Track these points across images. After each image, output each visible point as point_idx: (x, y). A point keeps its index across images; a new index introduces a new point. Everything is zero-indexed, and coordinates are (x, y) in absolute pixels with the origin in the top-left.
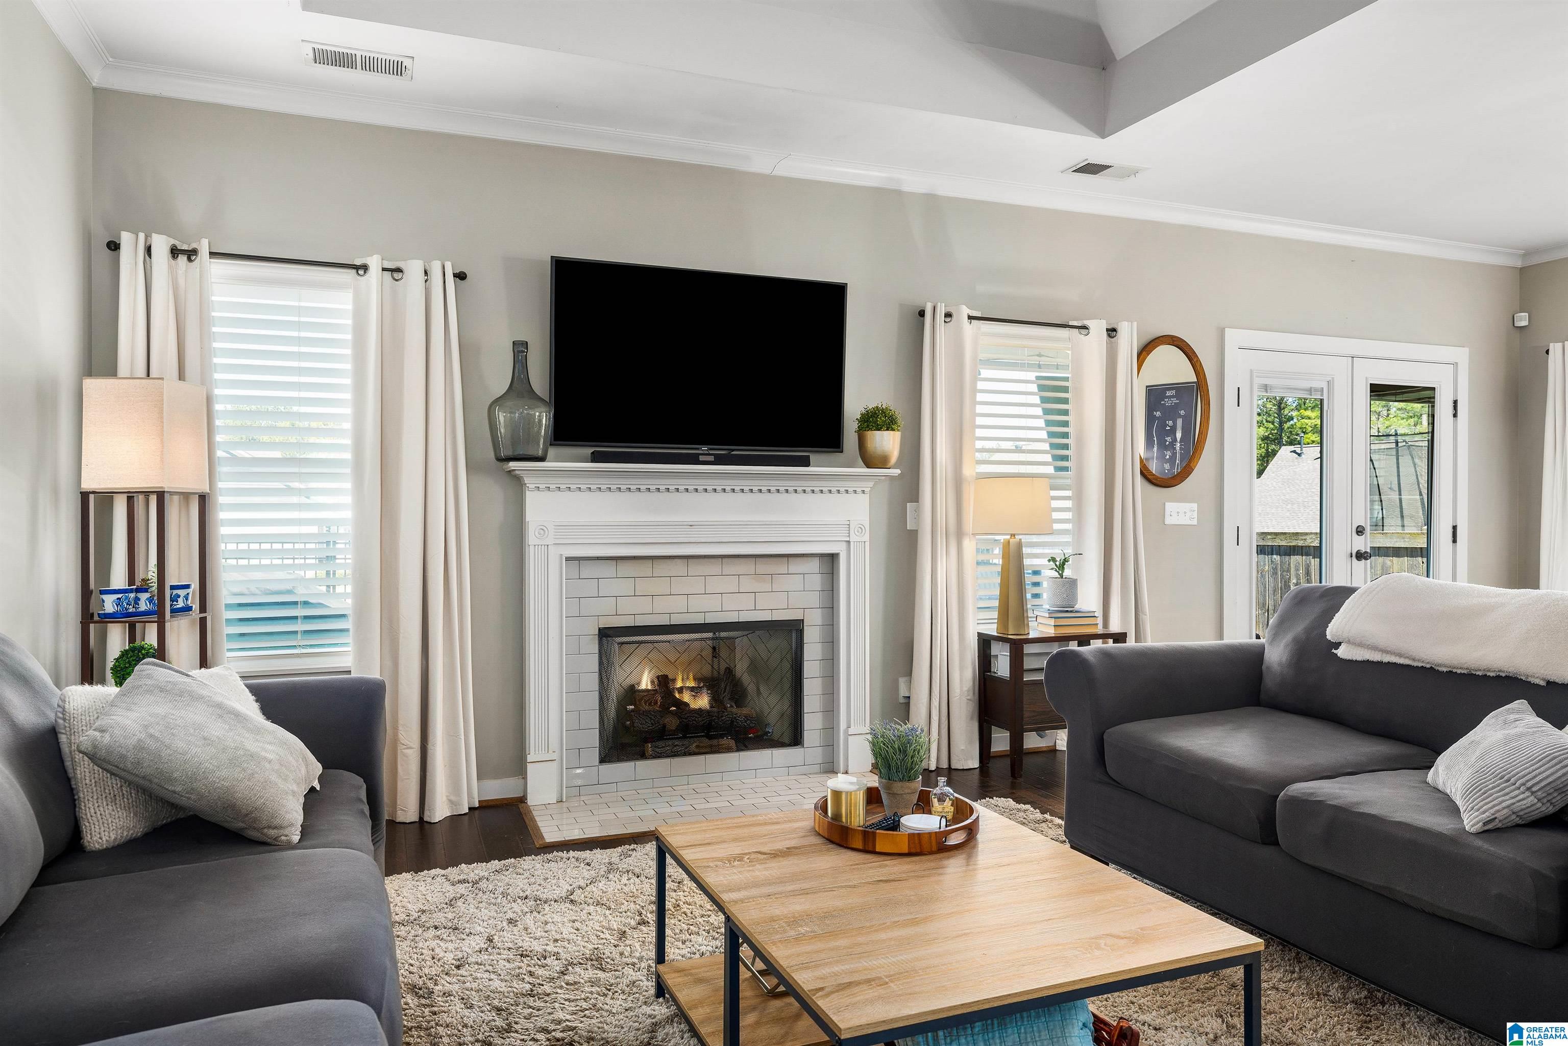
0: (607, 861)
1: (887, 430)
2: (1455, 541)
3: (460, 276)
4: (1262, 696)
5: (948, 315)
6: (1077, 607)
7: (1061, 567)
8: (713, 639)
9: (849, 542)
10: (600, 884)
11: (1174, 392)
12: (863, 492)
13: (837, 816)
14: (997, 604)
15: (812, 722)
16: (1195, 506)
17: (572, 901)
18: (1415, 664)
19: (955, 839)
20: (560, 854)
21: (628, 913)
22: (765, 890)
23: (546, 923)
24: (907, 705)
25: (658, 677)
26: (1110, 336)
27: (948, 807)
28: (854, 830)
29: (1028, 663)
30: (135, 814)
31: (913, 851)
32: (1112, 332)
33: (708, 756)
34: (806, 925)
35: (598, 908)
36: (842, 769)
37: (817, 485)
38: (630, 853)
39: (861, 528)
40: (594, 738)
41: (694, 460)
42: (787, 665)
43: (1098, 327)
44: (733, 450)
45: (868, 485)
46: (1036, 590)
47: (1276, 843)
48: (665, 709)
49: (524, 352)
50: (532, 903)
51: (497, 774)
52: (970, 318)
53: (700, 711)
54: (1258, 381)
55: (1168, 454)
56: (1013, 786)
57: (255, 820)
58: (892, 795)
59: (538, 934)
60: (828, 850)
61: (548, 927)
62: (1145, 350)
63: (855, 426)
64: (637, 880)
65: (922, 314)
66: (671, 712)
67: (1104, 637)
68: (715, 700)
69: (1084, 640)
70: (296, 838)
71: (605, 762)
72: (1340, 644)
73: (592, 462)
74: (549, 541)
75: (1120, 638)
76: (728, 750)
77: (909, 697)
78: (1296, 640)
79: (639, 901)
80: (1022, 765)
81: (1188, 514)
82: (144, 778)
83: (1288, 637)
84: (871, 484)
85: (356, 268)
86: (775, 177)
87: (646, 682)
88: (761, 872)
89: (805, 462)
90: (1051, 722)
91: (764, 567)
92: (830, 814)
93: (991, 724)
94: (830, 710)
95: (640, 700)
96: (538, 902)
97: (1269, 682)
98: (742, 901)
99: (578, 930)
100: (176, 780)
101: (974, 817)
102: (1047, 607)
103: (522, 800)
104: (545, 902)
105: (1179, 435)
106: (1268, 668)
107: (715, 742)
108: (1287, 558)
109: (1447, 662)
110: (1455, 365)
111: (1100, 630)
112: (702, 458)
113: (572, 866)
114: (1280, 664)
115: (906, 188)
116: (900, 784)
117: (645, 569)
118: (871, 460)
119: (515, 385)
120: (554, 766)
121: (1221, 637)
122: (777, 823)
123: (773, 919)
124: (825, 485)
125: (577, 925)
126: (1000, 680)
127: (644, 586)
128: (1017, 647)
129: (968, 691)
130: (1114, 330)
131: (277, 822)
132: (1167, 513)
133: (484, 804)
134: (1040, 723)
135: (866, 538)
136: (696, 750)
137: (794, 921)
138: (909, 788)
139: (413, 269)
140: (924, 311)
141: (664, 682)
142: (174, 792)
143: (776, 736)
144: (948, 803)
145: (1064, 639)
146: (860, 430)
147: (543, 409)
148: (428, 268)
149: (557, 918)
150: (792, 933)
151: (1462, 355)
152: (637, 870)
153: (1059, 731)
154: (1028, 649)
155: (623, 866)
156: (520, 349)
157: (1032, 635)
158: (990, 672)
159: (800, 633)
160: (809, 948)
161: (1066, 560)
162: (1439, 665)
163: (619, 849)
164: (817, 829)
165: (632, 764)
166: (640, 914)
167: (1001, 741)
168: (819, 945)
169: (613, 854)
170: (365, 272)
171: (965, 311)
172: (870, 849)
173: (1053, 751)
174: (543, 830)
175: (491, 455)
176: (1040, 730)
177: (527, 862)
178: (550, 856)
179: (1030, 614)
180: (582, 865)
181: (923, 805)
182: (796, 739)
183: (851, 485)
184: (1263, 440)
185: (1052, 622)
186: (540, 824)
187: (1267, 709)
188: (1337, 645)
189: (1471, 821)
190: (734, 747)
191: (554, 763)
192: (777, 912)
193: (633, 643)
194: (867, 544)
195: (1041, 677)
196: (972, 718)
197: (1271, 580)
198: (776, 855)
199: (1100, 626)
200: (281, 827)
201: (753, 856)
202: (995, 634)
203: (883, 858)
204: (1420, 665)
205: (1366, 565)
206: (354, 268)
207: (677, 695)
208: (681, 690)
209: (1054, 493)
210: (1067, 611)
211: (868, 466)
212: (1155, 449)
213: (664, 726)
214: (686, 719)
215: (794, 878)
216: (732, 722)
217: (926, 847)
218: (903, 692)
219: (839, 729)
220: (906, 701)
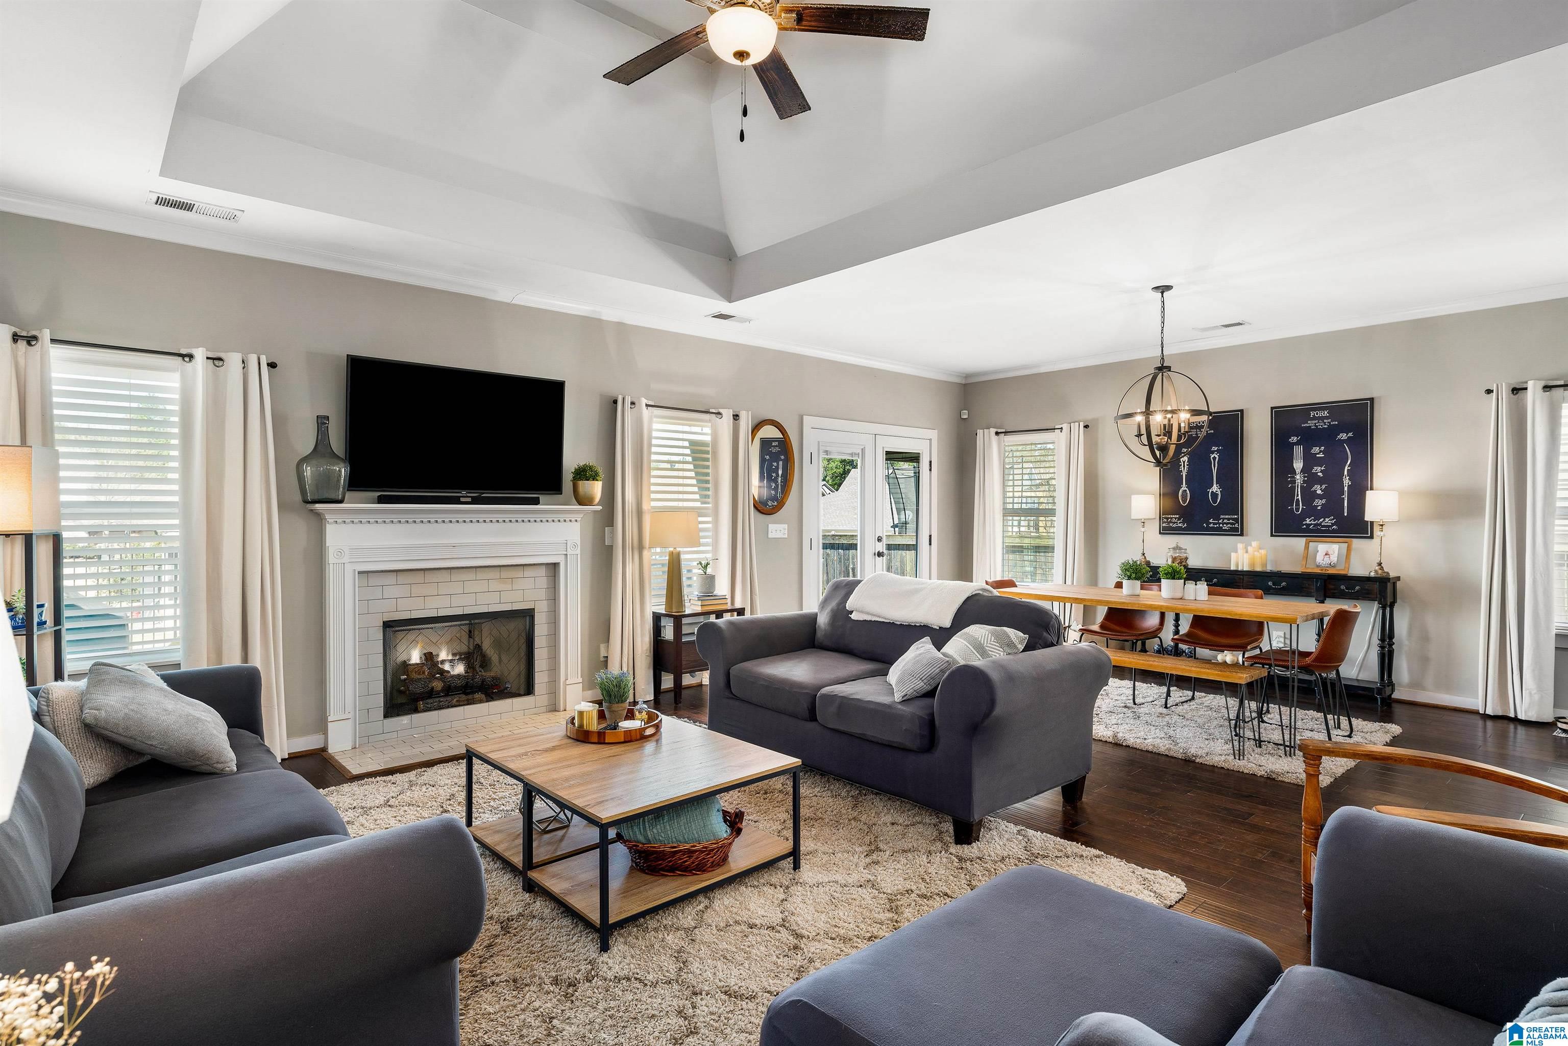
0: (407, 780)
1: (593, 480)
2: (930, 544)
3: (272, 365)
4: (816, 642)
5: (633, 403)
6: (715, 593)
7: (706, 567)
8: (469, 624)
9: (566, 555)
10: (407, 794)
11: (777, 443)
12: (576, 521)
13: (581, 726)
14: (665, 593)
15: (541, 679)
16: (786, 526)
17: (389, 806)
18: (886, 621)
19: (649, 732)
20: (370, 779)
21: (433, 807)
22: (546, 768)
23: (376, 820)
24: (607, 661)
25: (425, 654)
26: (734, 419)
27: (644, 715)
28: (593, 732)
29: (685, 630)
30: (106, 765)
31: (627, 740)
32: (736, 417)
33: (466, 707)
34: (573, 780)
35: (411, 807)
36: (562, 709)
37: (544, 517)
38: (423, 773)
39: (575, 546)
40: (380, 700)
41: (456, 501)
42: (523, 640)
43: (727, 414)
44: (483, 493)
45: (579, 517)
46: (689, 582)
47: (816, 720)
48: (432, 677)
49: (326, 423)
50: (360, 810)
51: (304, 732)
52: (647, 405)
53: (459, 676)
54: (822, 449)
55: (773, 485)
56: (676, 709)
57: (208, 759)
58: (612, 712)
59: (372, 827)
60: (577, 745)
61: (378, 822)
62: (756, 428)
63: (571, 476)
64: (433, 788)
65: (615, 402)
66: (436, 678)
67: (731, 611)
68: (470, 667)
69: (719, 614)
70: (235, 769)
71: (388, 717)
72: (853, 611)
73: (378, 503)
74: (346, 560)
75: (741, 612)
76: (481, 702)
77: (607, 657)
78: (832, 610)
79: (439, 800)
80: (681, 695)
81: (783, 531)
82: (131, 737)
83: (828, 609)
84: (582, 516)
85: (182, 356)
86: (515, 305)
87: (415, 657)
88: (540, 759)
89: (536, 502)
90: (699, 666)
91: (506, 574)
92: (576, 725)
93: (661, 671)
94: (554, 669)
95: (411, 672)
96: (365, 809)
97: (819, 634)
98: (534, 774)
99: (400, 821)
100: (153, 737)
101: (659, 719)
102: (697, 593)
103: (324, 750)
104: (370, 808)
105: (780, 472)
106: (819, 626)
107: (470, 697)
108: (848, 551)
109: (899, 619)
110: (930, 440)
111: (729, 607)
112: (462, 500)
113: (382, 786)
114: (824, 624)
115: (604, 318)
116: (616, 705)
117: (419, 577)
118: (584, 500)
119: (320, 447)
120: (350, 722)
121: (801, 609)
122: (543, 735)
123: (553, 780)
124: (550, 517)
125: (398, 818)
126: (668, 642)
127: (416, 590)
128: (678, 620)
129: (647, 650)
130: (737, 416)
131: (222, 760)
132: (770, 531)
133: (292, 756)
134: (693, 668)
135: (578, 552)
136: (458, 704)
137: (567, 779)
138: (622, 707)
139: (233, 360)
140: (617, 401)
141: (429, 657)
142: (151, 745)
143: (514, 690)
144: (644, 713)
145: (707, 614)
146: (574, 480)
147: (342, 465)
148: (245, 359)
149: (382, 816)
150: (567, 784)
151: (933, 434)
152: (431, 783)
153: (704, 672)
154: (684, 621)
155: (419, 782)
156: (322, 421)
157: (688, 612)
158: (660, 637)
159: (532, 617)
160: (578, 790)
161: (708, 564)
162: (896, 621)
163: (414, 772)
164: (569, 735)
165: (410, 716)
166: (442, 807)
167: (668, 681)
168: (583, 788)
169: (412, 775)
170: (190, 360)
171: (644, 401)
172: (602, 741)
173: (700, 685)
174: (348, 768)
175: (298, 497)
176: (692, 673)
177: (346, 787)
178: (362, 782)
179: (686, 598)
180: (389, 784)
181: (630, 716)
182: (529, 690)
183: (568, 517)
184: (841, 462)
185: (700, 603)
186: (344, 764)
187: (818, 650)
188: (851, 612)
189: (898, 697)
190: (485, 699)
191: (350, 721)
192: (555, 777)
193: (403, 630)
194: (579, 556)
195: (694, 638)
196: (649, 668)
197: (838, 566)
198: (546, 750)
199: (729, 604)
200: (226, 762)
201: (533, 752)
202: (664, 612)
203: (609, 746)
204: (888, 621)
205: (883, 560)
206: (181, 356)
207: (440, 666)
208: (443, 662)
209: (700, 519)
210: (709, 596)
211: (580, 504)
212: (765, 481)
213: (433, 688)
214: (449, 682)
215: (560, 760)
216: (483, 682)
217: (634, 738)
218: (603, 653)
219: (560, 683)
220: (606, 659)
